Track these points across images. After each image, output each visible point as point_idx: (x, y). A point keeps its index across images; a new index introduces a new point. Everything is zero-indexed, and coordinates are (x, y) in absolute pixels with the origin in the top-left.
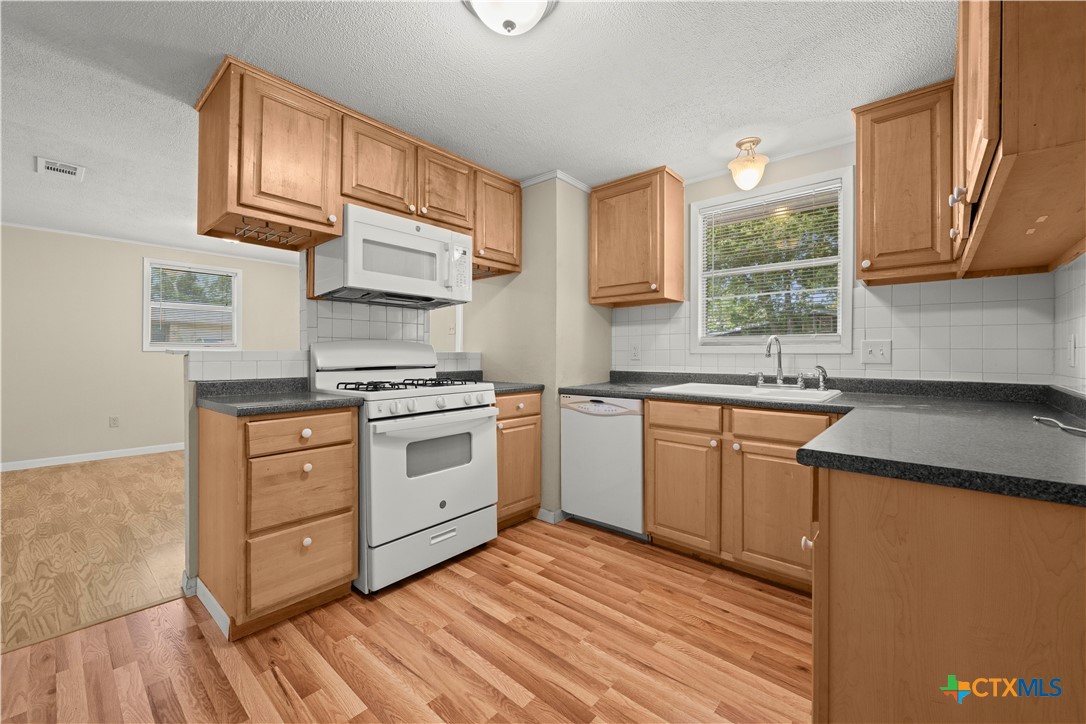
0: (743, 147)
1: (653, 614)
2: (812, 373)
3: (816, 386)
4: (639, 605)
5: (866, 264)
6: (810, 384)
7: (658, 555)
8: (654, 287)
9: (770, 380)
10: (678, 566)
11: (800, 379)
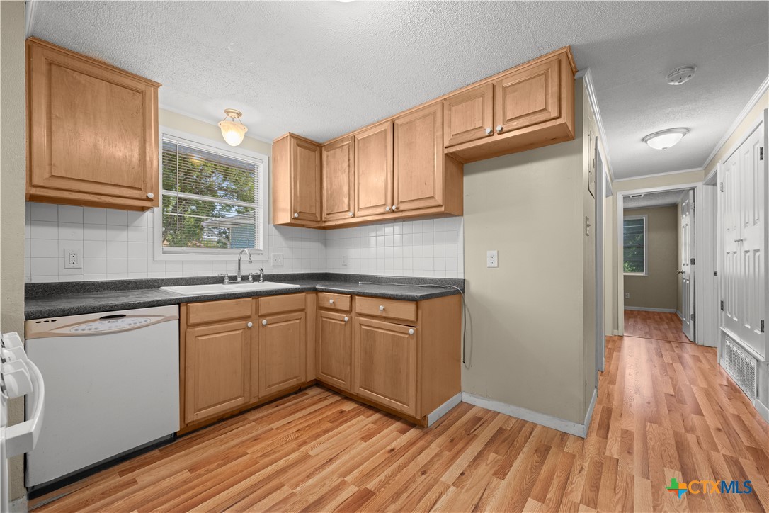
0: (230, 114)
1: (279, 451)
2: (256, 272)
3: (259, 281)
4: (264, 456)
5: (296, 215)
6: (256, 278)
7: (201, 436)
8: (151, 195)
9: (233, 279)
10: (226, 430)
11: (250, 277)
